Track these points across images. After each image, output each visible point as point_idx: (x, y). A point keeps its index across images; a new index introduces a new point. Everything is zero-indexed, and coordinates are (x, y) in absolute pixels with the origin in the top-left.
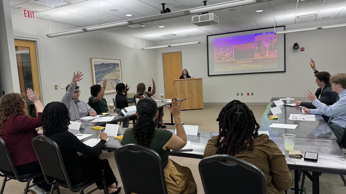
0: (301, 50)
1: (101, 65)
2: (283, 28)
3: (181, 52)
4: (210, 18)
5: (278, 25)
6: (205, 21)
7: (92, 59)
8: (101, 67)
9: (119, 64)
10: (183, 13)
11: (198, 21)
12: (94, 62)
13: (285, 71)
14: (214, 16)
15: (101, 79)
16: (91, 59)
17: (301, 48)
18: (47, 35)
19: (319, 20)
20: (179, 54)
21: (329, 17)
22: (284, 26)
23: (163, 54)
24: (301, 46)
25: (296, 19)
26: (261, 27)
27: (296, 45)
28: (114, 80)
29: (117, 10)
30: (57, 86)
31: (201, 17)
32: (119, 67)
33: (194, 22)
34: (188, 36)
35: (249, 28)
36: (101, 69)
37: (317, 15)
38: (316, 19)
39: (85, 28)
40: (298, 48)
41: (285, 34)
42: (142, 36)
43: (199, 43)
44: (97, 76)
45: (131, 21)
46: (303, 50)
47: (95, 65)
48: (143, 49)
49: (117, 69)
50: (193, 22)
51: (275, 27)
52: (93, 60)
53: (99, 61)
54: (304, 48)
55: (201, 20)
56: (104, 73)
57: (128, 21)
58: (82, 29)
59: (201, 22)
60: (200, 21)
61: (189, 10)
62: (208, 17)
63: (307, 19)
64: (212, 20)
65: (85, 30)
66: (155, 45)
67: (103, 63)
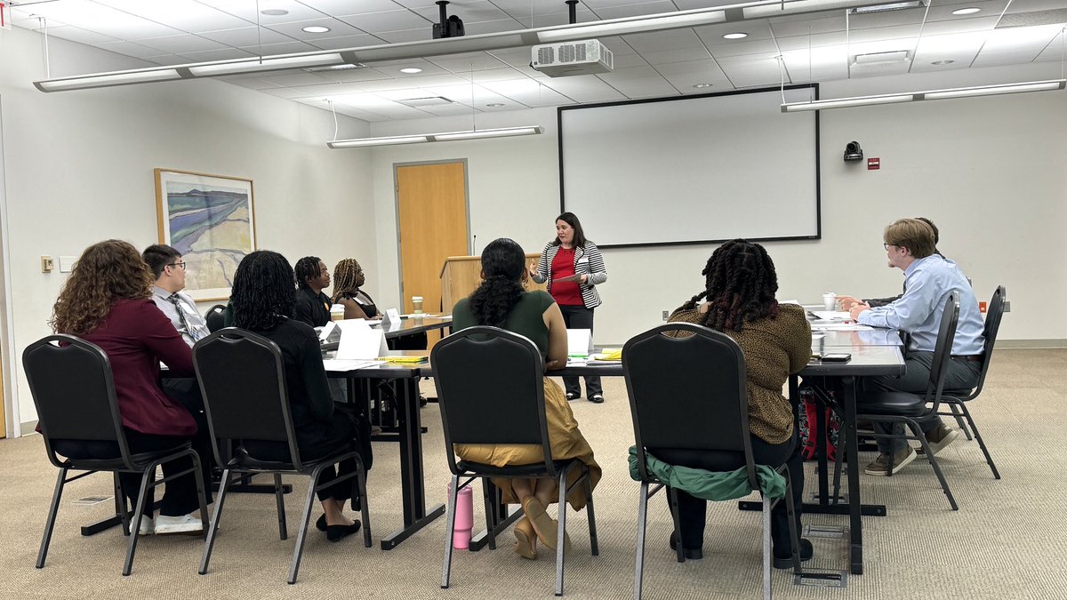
0: (870, 167)
1: (189, 195)
2: (811, 91)
3: (464, 162)
4: (588, 55)
5: (796, 82)
6: (575, 62)
7: (162, 174)
8: (189, 203)
9: (246, 196)
10: (518, 39)
11: (552, 60)
12: (167, 183)
13: (818, 237)
14: (602, 49)
15: (189, 247)
16: (157, 173)
17: (869, 160)
18: (38, 85)
19: (924, 70)
20: (458, 169)
21: (952, 62)
22: (816, 86)
23: (397, 167)
24: (868, 152)
25: (849, 64)
26: (740, 87)
27: (852, 148)
28: (232, 251)
29: (287, 12)
30: (50, 262)
31: (561, 50)
32: (247, 208)
33: (539, 65)
34: (493, 105)
35: (700, 90)
36: (191, 209)
37: (912, 54)
38: (911, 65)
39: (187, 68)
40: (860, 159)
41: (817, 112)
42: (329, 98)
43: (537, 131)
44: (177, 235)
45: (353, 52)
46: (877, 167)
47: (170, 196)
48: (330, 145)
49: (240, 212)
50: (536, 63)
51: (785, 88)
52: (164, 177)
53: (185, 184)
54: (878, 160)
55: (561, 59)
56: (198, 226)
57: (341, 53)
58: (176, 69)
59: (560, 63)
60: (557, 62)
61: (536, 32)
62: (582, 51)
63: (886, 64)
64: (596, 61)
65: (185, 74)
66: (368, 136)
67: (195, 191)
